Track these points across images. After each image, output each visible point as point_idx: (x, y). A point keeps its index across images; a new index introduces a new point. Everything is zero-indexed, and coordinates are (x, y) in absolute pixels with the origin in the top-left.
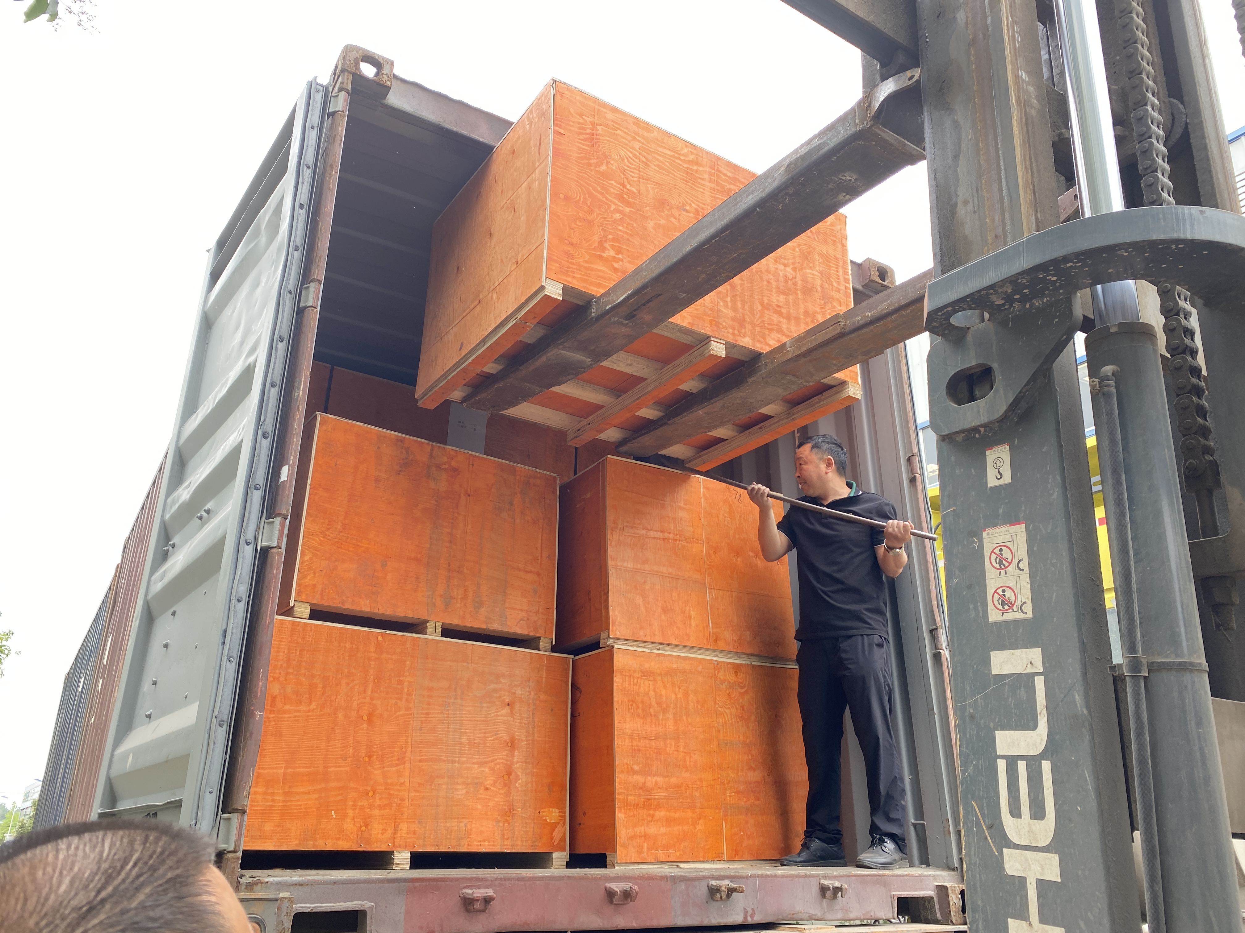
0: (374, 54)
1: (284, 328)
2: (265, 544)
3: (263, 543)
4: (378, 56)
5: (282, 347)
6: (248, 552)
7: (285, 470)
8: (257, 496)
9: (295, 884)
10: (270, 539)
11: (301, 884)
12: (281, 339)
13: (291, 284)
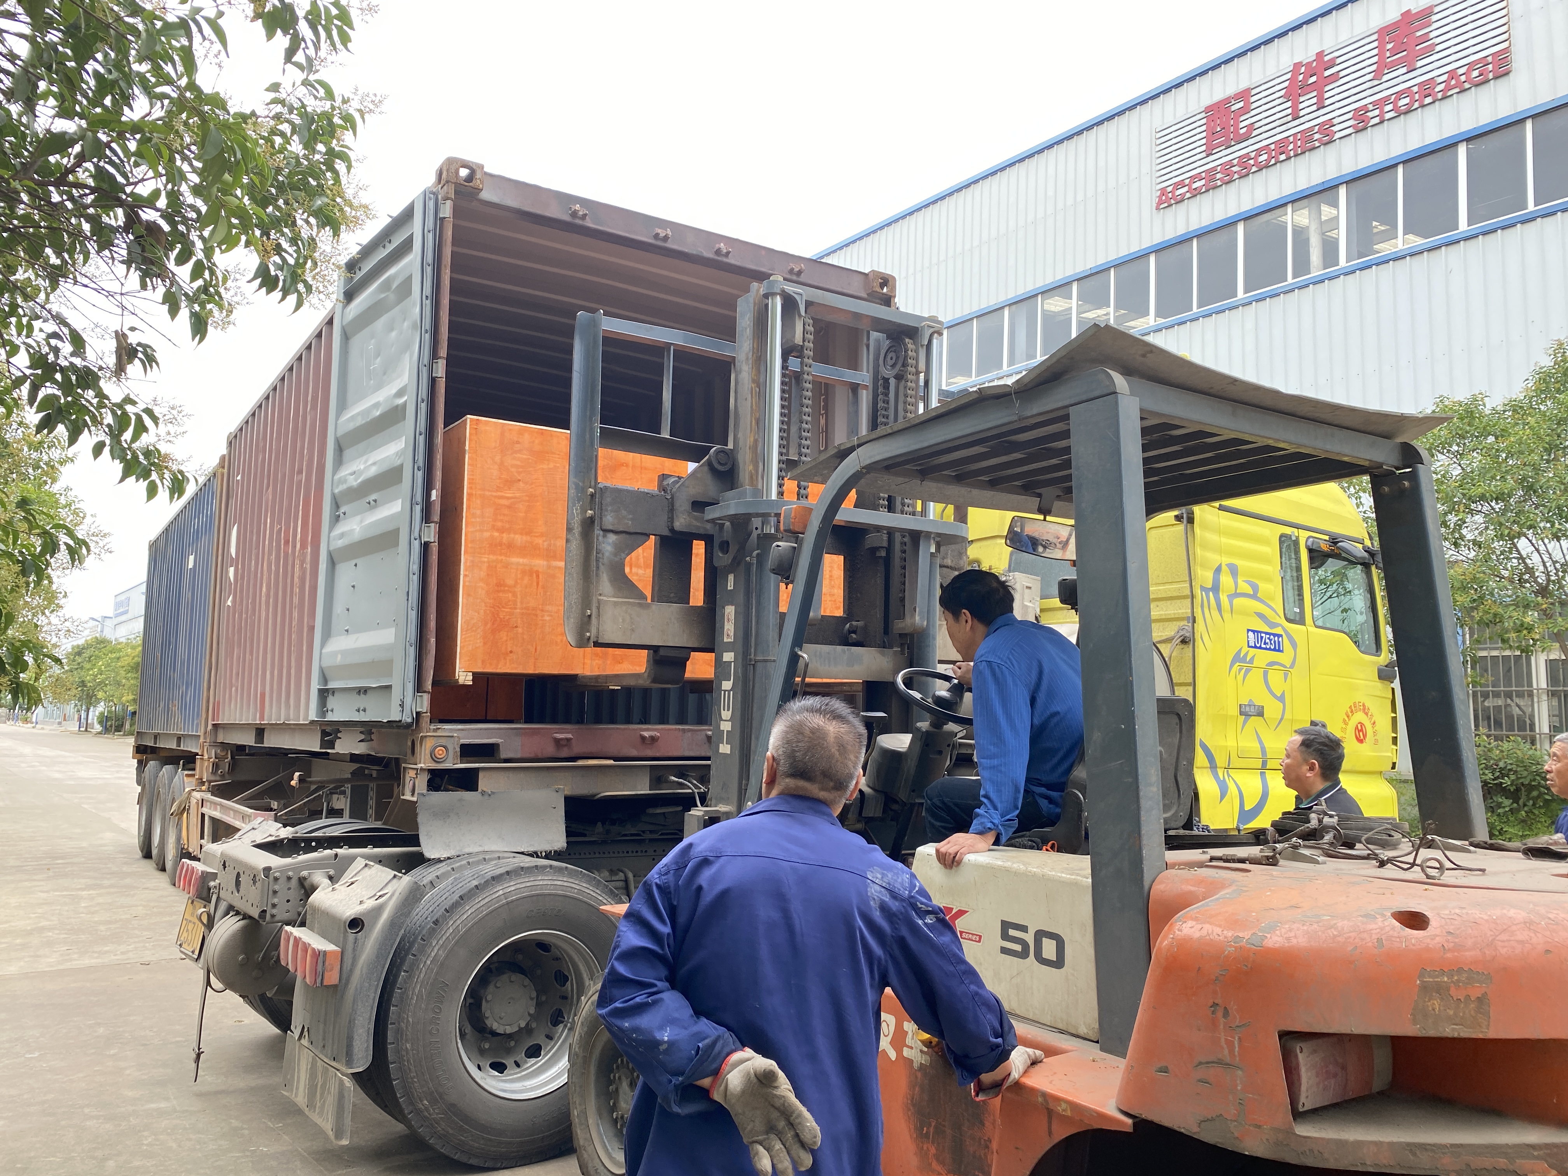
0: (469, 161)
1: (424, 393)
2: (426, 540)
3: (425, 539)
4: (472, 162)
5: (423, 406)
6: (416, 545)
7: (434, 493)
8: (418, 509)
9: (459, 730)
10: (429, 537)
11: (462, 730)
12: (423, 401)
13: (426, 360)
